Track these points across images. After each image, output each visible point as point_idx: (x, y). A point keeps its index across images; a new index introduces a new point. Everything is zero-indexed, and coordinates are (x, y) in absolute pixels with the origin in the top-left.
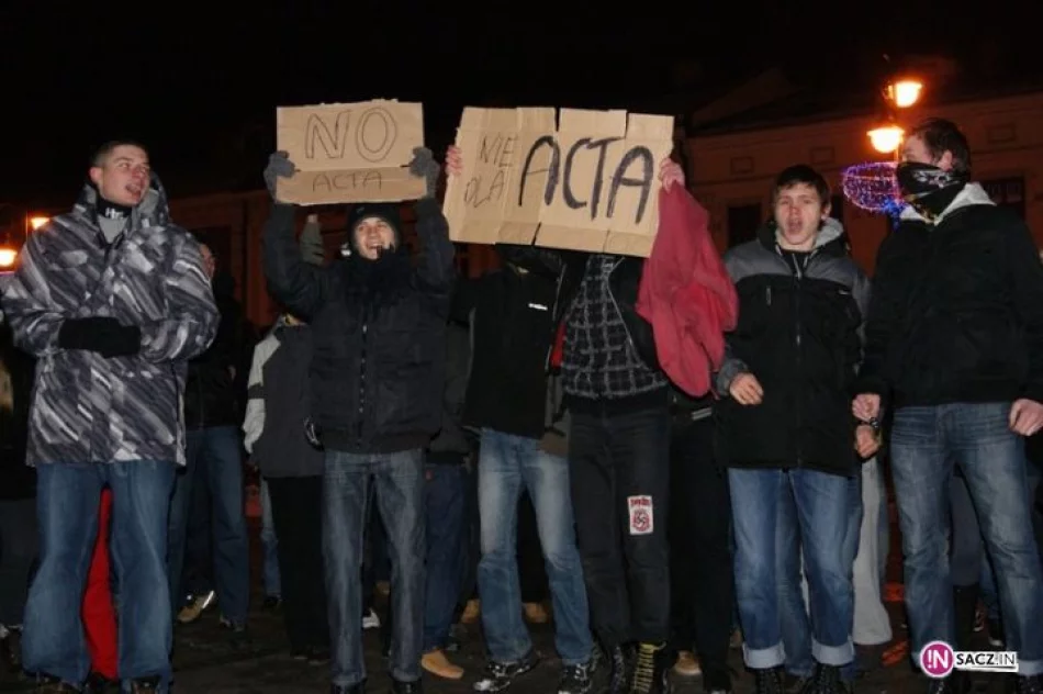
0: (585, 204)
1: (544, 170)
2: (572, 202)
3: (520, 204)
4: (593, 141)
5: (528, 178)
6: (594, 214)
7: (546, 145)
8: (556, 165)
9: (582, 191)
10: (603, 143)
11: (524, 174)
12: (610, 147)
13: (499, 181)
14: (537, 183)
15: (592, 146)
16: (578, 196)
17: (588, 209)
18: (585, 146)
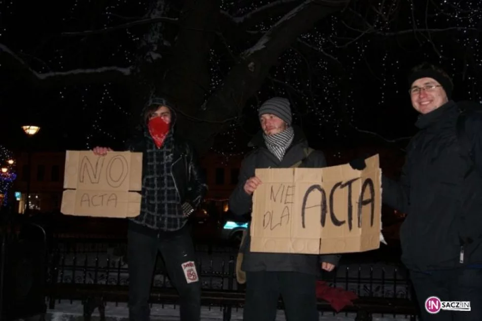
0: (343, 222)
1: (318, 206)
2: (337, 223)
3: (304, 226)
4: (343, 183)
5: (306, 211)
6: (350, 228)
7: (316, 190)
8: (324, 202)
9: (342, 215)
10: (349, 183)
11: (303, 208)
12: (353, 185)
13: (286, 213)
14: (314, 214)
15: (343, 186)
16: (340, 219)
17: (347, 225)
18: (339, 187)
